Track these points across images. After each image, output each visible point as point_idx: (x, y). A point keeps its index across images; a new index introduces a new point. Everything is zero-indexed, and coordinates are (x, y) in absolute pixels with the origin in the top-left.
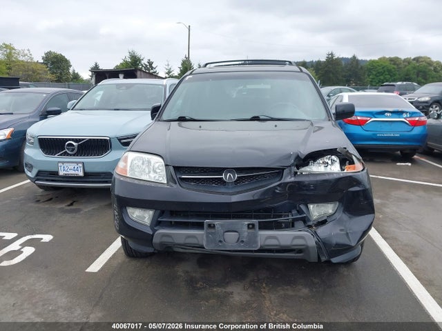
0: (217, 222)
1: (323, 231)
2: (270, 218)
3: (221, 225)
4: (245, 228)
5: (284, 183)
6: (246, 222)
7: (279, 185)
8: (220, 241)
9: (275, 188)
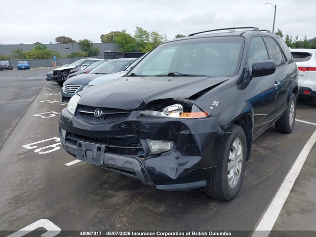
0: (83, 143)
1: (151, 162)
2: (118, 145)
3: (85, 145)
4: (96, 150)
5: (128, 121)
6: (97, 145)
7: (124, 123)
8: (83, 156)
9: (121, 124)
